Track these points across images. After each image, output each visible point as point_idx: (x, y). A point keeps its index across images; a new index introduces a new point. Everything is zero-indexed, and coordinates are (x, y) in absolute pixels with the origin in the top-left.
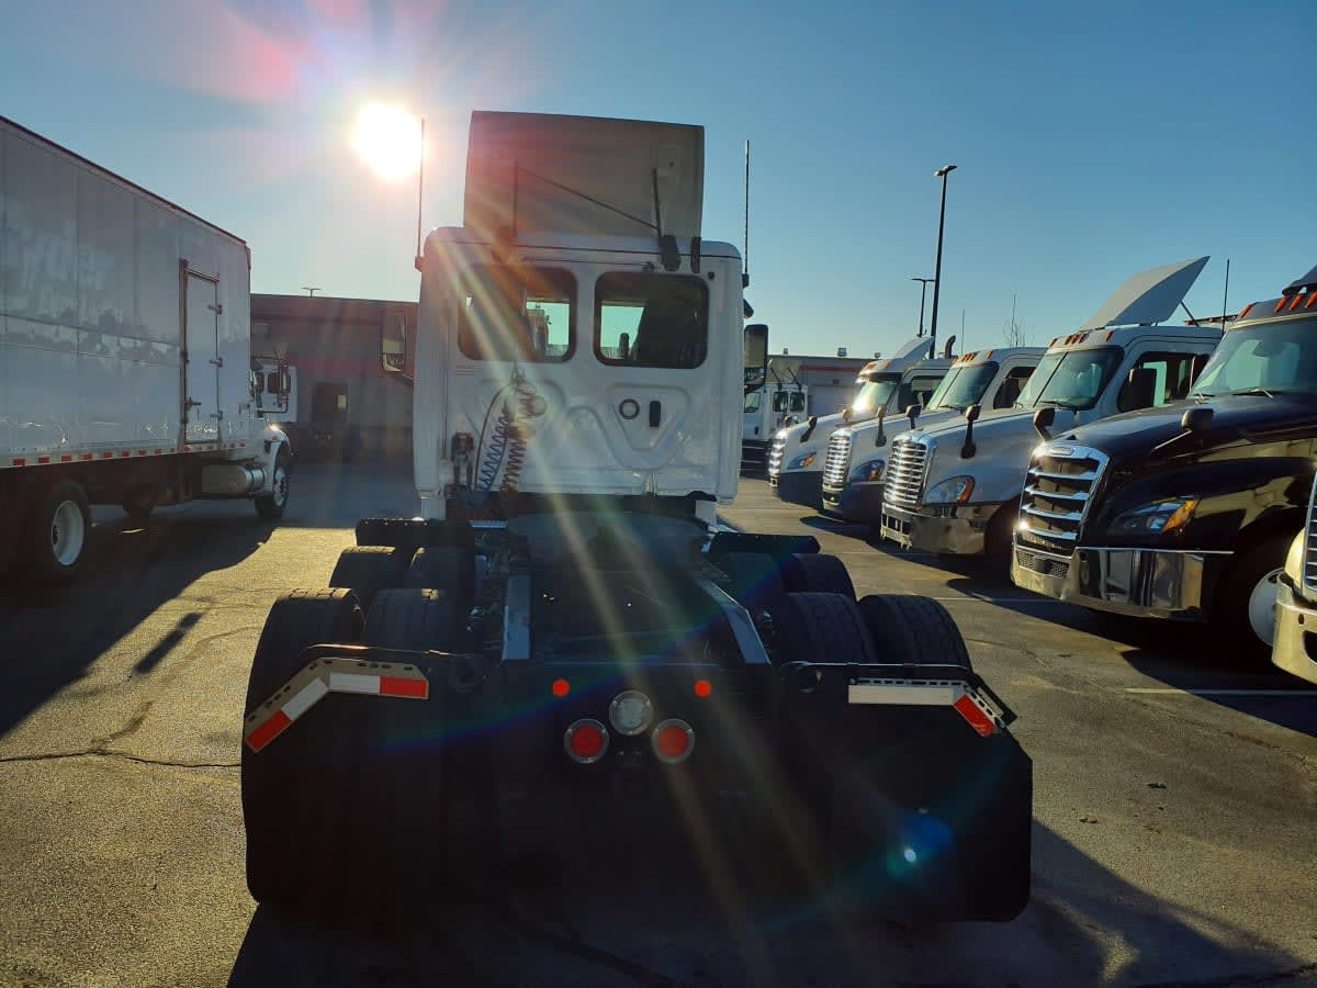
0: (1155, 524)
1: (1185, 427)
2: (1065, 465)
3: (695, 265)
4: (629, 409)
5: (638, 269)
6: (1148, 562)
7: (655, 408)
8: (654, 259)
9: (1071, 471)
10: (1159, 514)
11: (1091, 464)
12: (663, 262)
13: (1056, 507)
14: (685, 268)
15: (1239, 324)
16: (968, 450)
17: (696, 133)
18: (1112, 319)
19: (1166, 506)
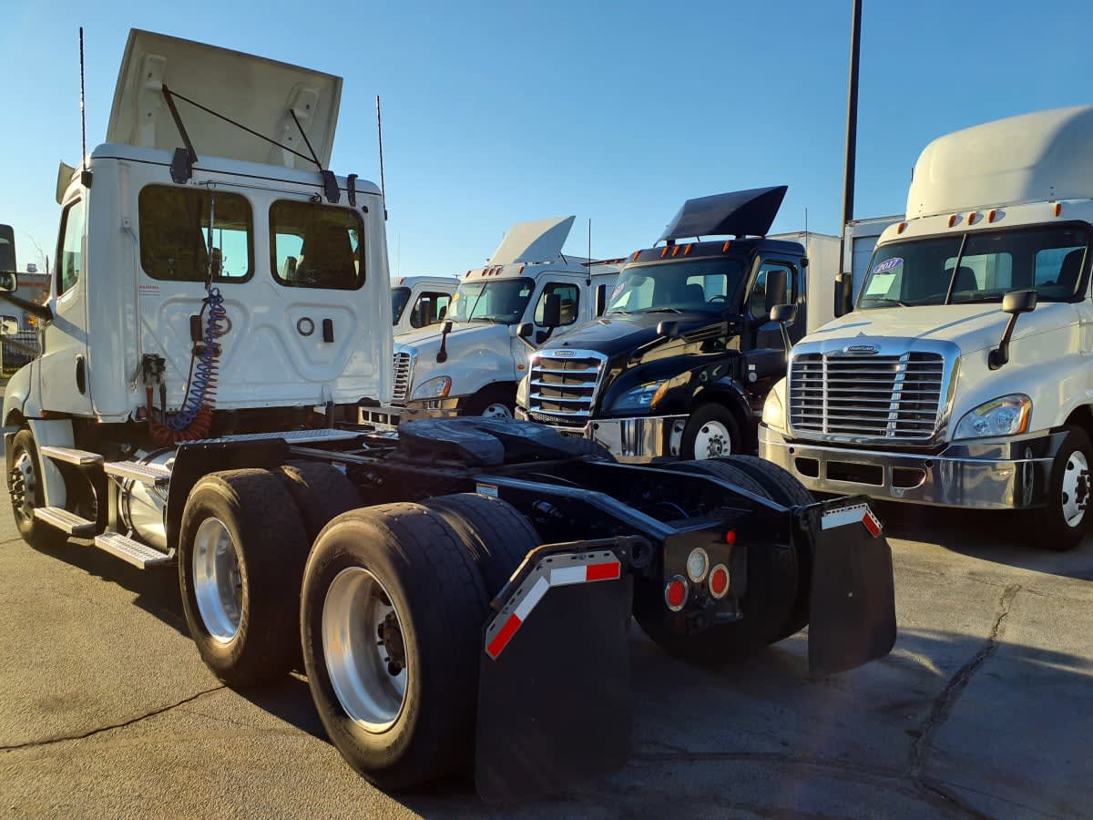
0: (643, 401)
1: (661, 333)
2: (568, 363)
3: (352, 199)
4: (306, 327)
5: (305, 199)
6: (639, 427)
7: (327, 326)
8: (319, 190)
9: (574, 368)
10: (645, 394)
11: (593, 362)
12: (326, 194)
13: (564, 394)
14: (344, 201)
15: (629, 265)
16: (442, 357)
17: (336, 83)
18: (517, 257)
19: (650, 387)
